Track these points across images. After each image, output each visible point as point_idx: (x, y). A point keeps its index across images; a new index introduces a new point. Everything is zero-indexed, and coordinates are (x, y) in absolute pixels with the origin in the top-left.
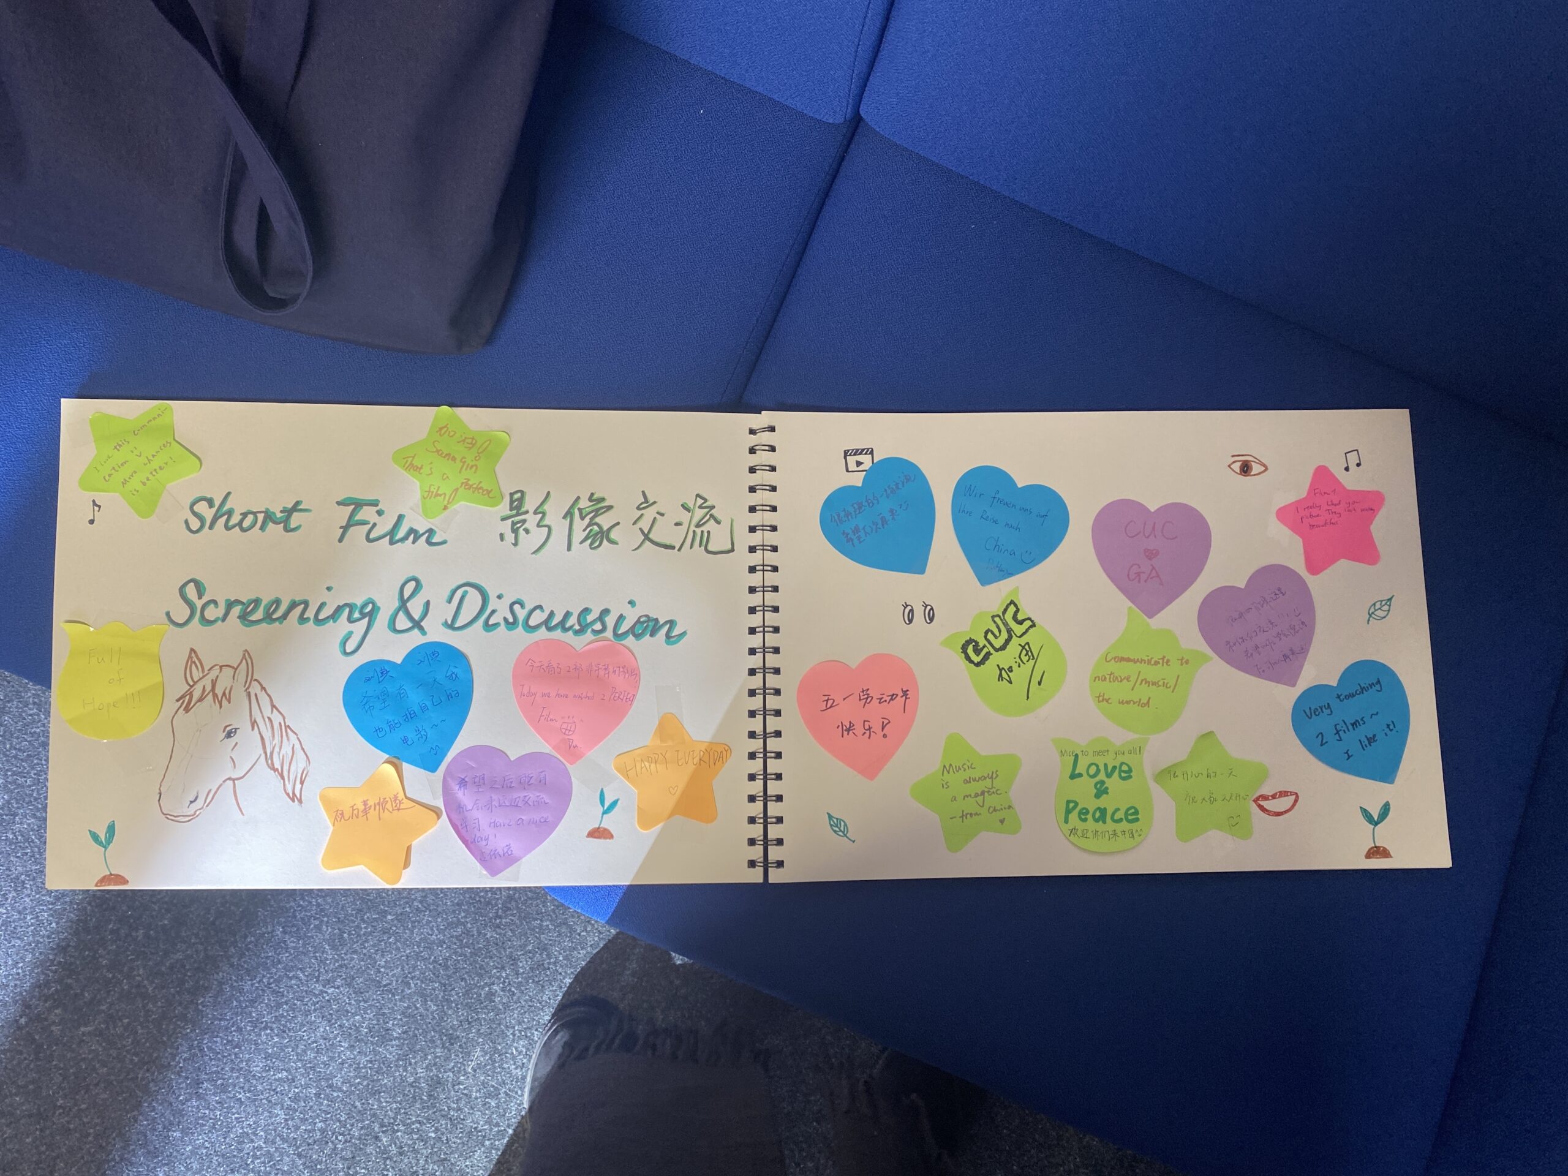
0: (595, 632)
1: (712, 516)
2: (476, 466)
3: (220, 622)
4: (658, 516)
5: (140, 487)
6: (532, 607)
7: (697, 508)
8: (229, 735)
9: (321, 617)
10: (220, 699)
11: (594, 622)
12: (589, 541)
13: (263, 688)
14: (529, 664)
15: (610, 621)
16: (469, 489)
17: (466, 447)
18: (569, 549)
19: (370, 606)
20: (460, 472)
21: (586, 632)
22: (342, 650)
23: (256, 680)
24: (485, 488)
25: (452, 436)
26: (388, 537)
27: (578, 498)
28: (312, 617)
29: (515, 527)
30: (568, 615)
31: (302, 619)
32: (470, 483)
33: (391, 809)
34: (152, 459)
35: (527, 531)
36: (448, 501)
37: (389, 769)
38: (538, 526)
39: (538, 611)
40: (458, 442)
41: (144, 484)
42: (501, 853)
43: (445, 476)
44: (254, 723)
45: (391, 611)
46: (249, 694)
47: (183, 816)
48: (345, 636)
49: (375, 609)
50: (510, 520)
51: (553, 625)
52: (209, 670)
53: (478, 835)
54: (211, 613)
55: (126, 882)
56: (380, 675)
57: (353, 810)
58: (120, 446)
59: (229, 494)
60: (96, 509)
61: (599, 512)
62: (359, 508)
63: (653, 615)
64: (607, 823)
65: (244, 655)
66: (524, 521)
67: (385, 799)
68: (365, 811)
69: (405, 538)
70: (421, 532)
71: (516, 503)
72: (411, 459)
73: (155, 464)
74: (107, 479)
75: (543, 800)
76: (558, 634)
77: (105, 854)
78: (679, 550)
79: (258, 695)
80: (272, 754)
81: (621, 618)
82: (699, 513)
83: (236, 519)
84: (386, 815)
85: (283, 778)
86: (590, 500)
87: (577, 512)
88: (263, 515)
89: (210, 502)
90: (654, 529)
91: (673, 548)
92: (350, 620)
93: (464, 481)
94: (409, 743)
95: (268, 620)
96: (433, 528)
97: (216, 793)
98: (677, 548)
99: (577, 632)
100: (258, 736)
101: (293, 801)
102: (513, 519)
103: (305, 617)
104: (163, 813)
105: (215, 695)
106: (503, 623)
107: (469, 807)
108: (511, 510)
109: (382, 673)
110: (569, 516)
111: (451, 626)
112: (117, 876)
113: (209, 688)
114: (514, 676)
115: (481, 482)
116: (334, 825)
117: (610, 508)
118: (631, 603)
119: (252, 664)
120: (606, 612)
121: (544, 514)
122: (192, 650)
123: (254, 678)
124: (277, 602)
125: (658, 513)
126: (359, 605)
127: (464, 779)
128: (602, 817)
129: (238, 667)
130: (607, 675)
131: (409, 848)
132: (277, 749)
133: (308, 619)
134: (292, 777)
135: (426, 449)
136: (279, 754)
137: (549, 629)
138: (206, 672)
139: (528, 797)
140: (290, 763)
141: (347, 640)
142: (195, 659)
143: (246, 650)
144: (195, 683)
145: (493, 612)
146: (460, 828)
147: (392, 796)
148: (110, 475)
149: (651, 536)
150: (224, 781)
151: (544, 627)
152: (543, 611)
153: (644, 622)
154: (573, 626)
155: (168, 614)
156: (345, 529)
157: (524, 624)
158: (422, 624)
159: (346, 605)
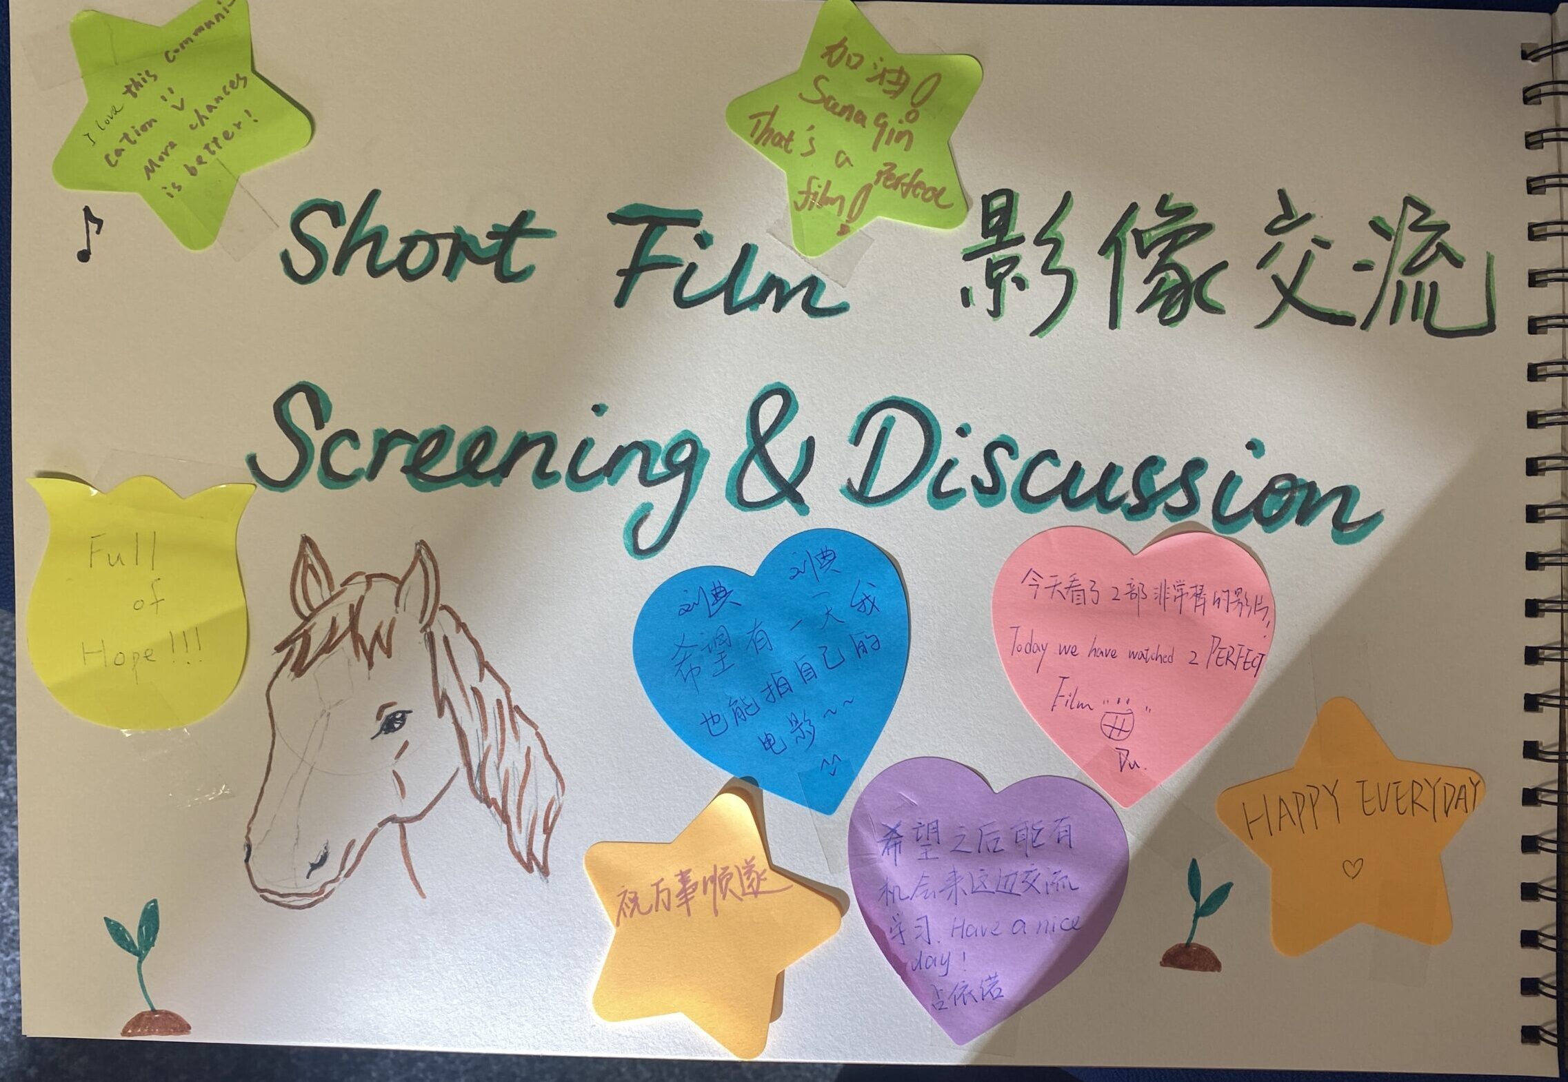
0: (1172, 511)
1: (1442, 249)
2: (910, 133)
3: (364, 479)
4: (1316, 249)
5: (184, 178)
6: (1033, 454)
7: (1406, 230)
8: (390, 725)
9: (583, 471)
10: (368, 647)
11: (1169, 489)
12: (1157, 306)
13: (461, 626)
14: (1029, 580)
15: (1207, 486)
16: (895, 187)
17: (885, 91)
18: (1113, 324)
19: (687, 451)
20: (875, 148)
21: (1153, 512)
22: (630, 543)
23: (445, 607)
24: (928, 185)
25: (855, 67)
26: (722, 295)
27: (1133, 207)
28: (564, 471)
29: (995, 275)
30: (1111, 472)
31: (543, 476)
32: (898, 172)
33: (739, 892)
34: (206, 113)
35: (1021, 283)
36: (849, 216)
37: (735, 808)
38: (1046, 270)
39: (1046, 463)
40: (869, 80)
41: (193, 172)
42: (977, 993)
43: (842, 158)
44: (442, 702)
45: (733, 460)
46: (431, 639)
47: (297, 895)
48: (634, 516)
49: (698, 455)
50: (983, 260)
51: (1079, 493)
52: (342, 585)
53: (927, 951)
54: (345, 459)
55: (185, 1028)
56: (711, 599)
57: (658, 892)
58: (138, 85)
59: (374, 194)
60: (93, 227)
61: (1181, 240)
62: (657, 230)
63: (1304, 475)
64: (1209, 934)
65: (419, 552)
66: (1014, 261)
67: (726, 869)
68: (685, 895)
69: (759, 298)
70: (793, 285)
71: (996, 220)
72: (768, 117)
73: (215, 126)
74: (113, 160)
75: (1066, 882)
76: (1090, 515)
77: (139, 968)
78: (1365, 326)
79: (450, 639)
80: (482, 766)
81: (1231, 480)
82: (1411, 242)
83: (390, 251)
84: (728, 904)
85: (506, 819)
86: (1160, 210)
87: (1130, 239)
88: (450, 242)
89: (335, 213)
90: (1306, 278)
91: (1348, 320)
92: (646, 479)
93: (884, 169)
94: (777, 748)
95: (469, 477)
96: (818, 275)
97: (364, 848)
98: (1359, 322)
99: (1132, 513)
100: (453, 727)
101: (530, 870)
102: (990, 256)
103: (548, 470)
104: (255, 887)
105: (358, 639)
106: (970, 489)
107: (906, 892)
108: (985, 234)
109: (716, 596)
110: (1112, 248)
111: (859, 494)
112: (167, 1014)
113: (343, 623)
114: (997, 608)
115: (920, 171)
116: (618, 924)
117: (1205, 229)
118: (1254, 446)
119: (436, 571)
120: (1196, 466)
121: (1057, 244)
122: (306, 540)
123: (442, 602)
124: (487, 437)
125: (1315, 241)
126: (663, 447)
127: (893, 831)
128: (1195, 922)
129: (405, 578)
130: (1200, 610)
131: (780, 979)
132: (493, 757)
133: (554, 476)
134: (526, 818)
135: (801, 95)
136: (498, 769)
137: (1072, 504)
138: (338, 588)
139: (1035, 874)
140: (522, 788)
141: (640, 522)
142: (312, 559)
143: (422, 542)
144: (315, 611)
145: (950, 464)
146: (888, 936)
147: (741, 864)
148: (119, 152)
149: (1300, 294)
150: (382, 824)
151: (1059, 500)
152: (1057, 464)
153: (1281, 492)
154: (1124, 497)
155: (252, 461)
156: (630, 275)
157: (1017, 493)
158: (798, 489)
159: (637, 445)
